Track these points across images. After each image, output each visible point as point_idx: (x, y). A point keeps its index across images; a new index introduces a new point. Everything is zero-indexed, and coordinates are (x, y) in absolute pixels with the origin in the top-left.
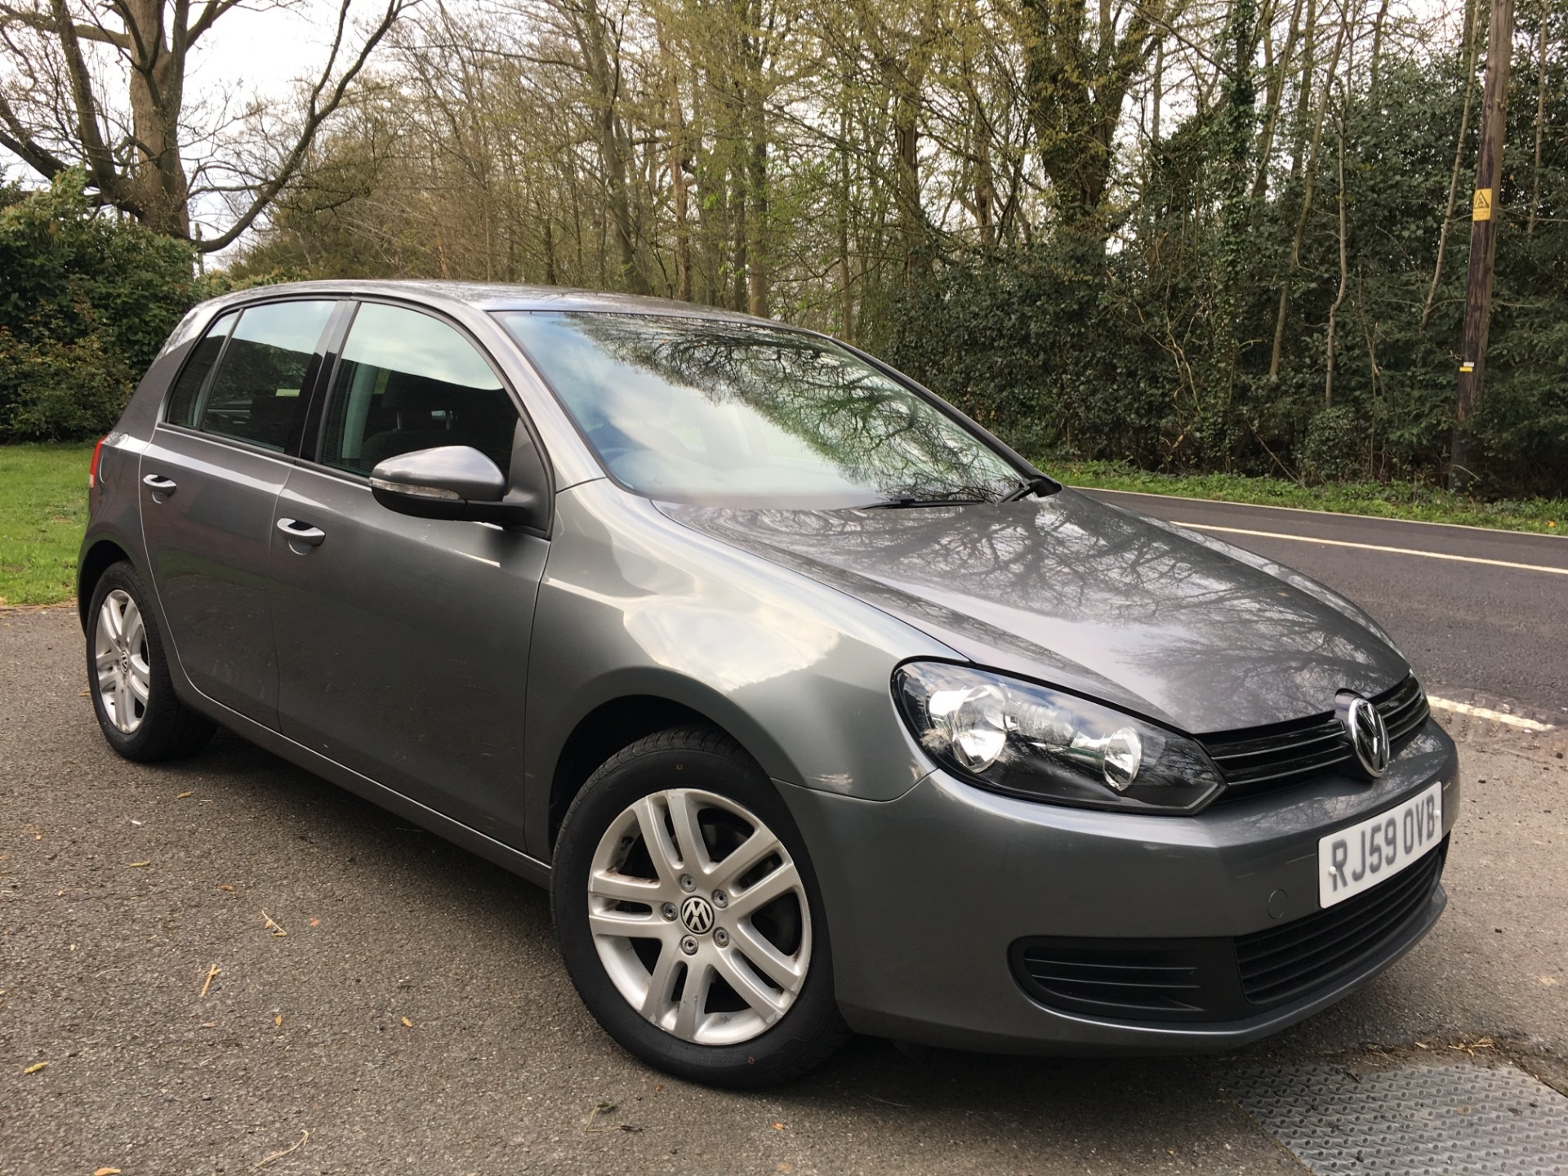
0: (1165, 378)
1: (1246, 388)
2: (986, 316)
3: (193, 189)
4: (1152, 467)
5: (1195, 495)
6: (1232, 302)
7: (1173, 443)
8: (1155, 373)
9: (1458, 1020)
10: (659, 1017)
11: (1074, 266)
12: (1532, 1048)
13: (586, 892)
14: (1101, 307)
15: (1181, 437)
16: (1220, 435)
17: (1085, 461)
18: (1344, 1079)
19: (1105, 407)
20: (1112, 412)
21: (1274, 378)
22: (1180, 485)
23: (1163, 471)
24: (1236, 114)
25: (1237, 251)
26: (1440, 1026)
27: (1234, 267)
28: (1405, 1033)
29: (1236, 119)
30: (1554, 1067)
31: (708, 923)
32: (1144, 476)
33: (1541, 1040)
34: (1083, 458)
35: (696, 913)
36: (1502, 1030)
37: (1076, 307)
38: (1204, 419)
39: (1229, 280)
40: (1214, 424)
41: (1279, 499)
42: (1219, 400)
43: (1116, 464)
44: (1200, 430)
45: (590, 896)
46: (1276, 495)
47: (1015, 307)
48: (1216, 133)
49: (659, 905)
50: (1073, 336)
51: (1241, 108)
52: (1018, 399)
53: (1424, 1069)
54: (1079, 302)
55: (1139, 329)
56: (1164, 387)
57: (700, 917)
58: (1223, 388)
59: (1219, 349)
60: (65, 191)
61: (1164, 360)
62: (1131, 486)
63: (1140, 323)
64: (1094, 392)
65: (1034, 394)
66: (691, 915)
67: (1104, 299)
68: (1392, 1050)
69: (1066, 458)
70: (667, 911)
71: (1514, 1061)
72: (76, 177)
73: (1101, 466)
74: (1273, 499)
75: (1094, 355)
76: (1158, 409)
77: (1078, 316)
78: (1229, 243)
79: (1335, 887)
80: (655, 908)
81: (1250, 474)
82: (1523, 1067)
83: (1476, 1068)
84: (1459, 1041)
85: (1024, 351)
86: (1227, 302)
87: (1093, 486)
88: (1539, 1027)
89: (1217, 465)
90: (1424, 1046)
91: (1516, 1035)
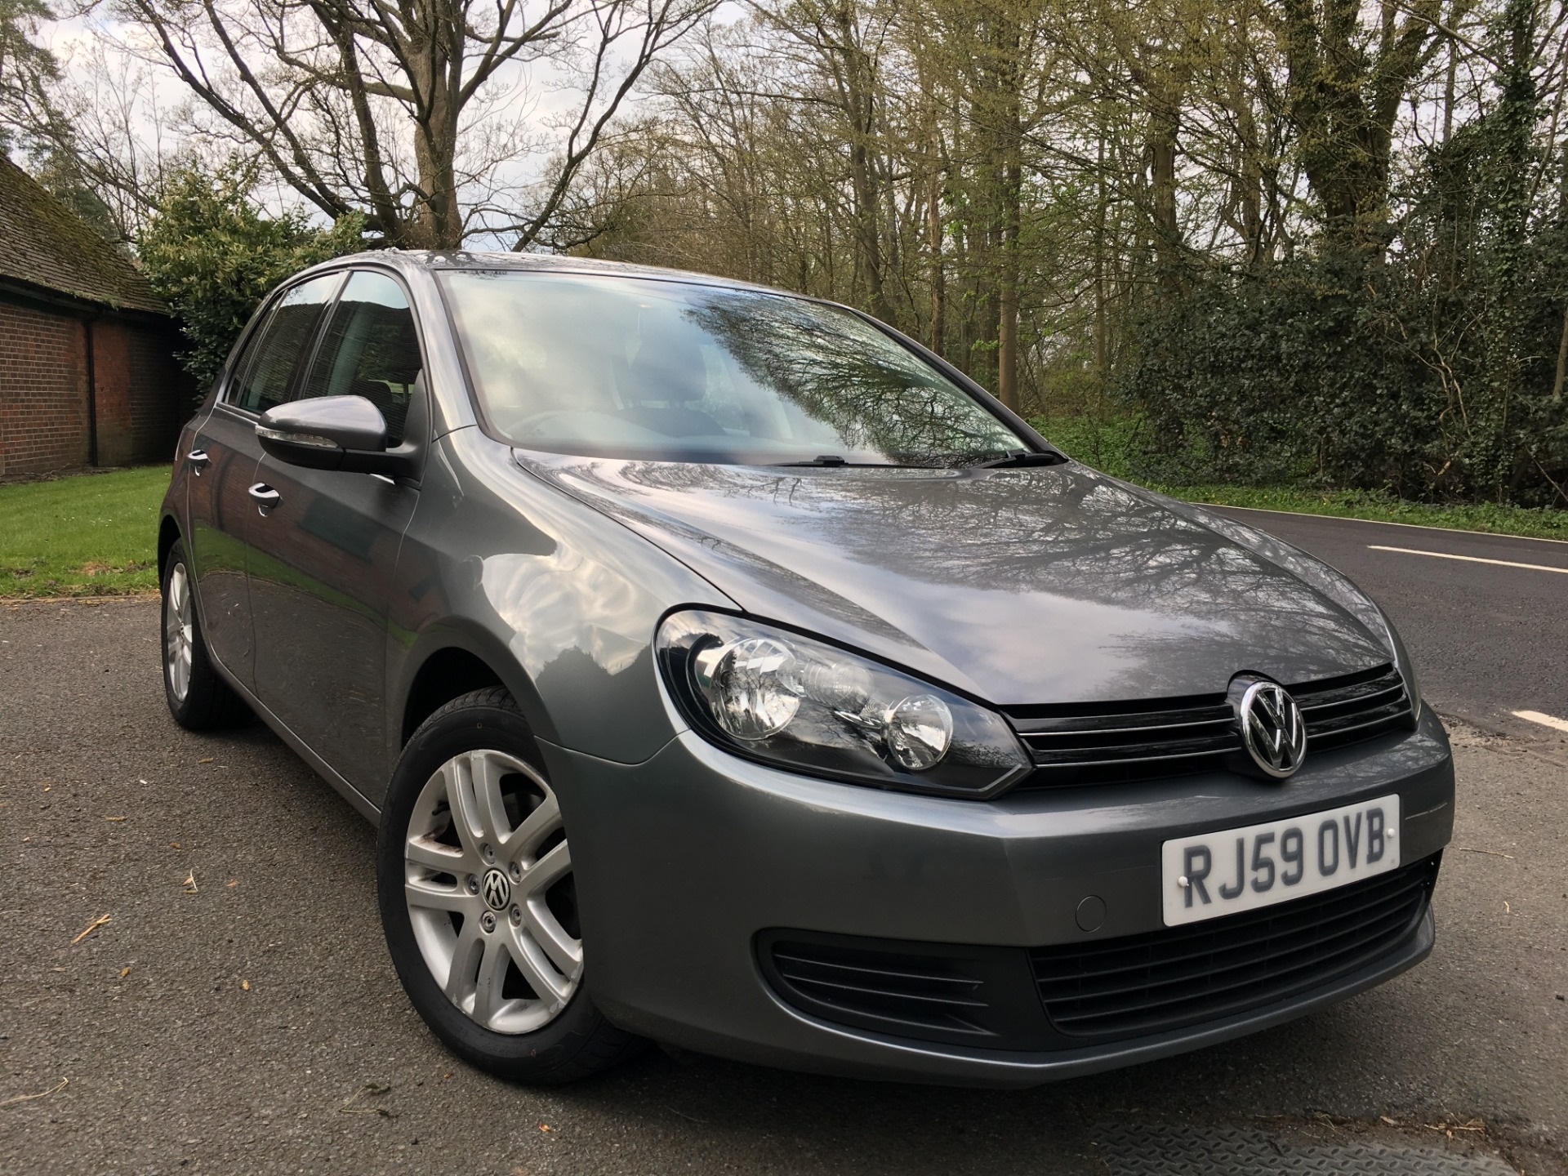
0: (1432, 399)
1: (1525, 409)
2: (1234, 336)
3: (466, 231)
4: (1413, 497)
5: (1457, 526)
6: (1507, 314)
7: (1438, 470)
8: (1420, 394)
9: (1447, 1096)
10: (461, 999)
11: (1330, 280)
12: (1530, 1137)
13: (403, 859)
14: (1359, 324)
15: (1448, 464)
16: (1493, 461)
17: (1340, 490)
18: (1265, 1148)
19: (1362, 430)
20: (1370, 436)
21: (1557, 398)
22: (1443, 516)
23: (1426, 500)
24: (1512, 110)
25: (1514, 259)
26: (1420, 1100)
27: (1510, 277)
28: (1370, 1103)
29: (1512, 115)
30: (1549, 1163)
31: (504, 899)
32: (1403, 505)
33: (1545, 1128)
34: (1337, 485)
35: (494, 887)
36: (1500, 1113)
37: (1331, 324)
38: (1475, 444)
39: (1504, 290)
40: (1486, 449)
41: (1554, 531)
42: (1491, 422)
43: (1372, 493)
44: (1470, 456)
45: (407, 863)
46: (1552, 527)
47: (1266, 325)
48: (1489, 132)
49: (464, 876)
50: (1329, 356)
51: (1518, 104)
52: (1267, 423)
53: (1377, 1147)
54: (1335, 320)
55: (1402, 347)
56: (1430, 409)
57: (497, 891)
58: (1497, 410)
59: (1492, 367)
60: (344, 232)
61: (1432, 380)
62: (1387, 515)
63: (1402, 341)
64: (1351, 415)
65: (1285, 418)
66: (490, 889)
67: (1362, 314)
68: (1343, 1122)
69: (1317, 487)
70: (472, 882)
71: (1502, 1151)
72: (355, 219)
73: (1355, 495)
74: (1547, 531)
75: (1352, 376)
76: (1422, 434)
77: (1332, 335)
78: (1504, 250)
79: (1189, 903)
80: (460, 878)
81: (1526, 505)
82: (1510, 1159)
83: (1447, 1154)
84: (1441, 1119)
85: (1275, 373)
86: (1502, 315)
87: (1343, 516)
88: (1549, 1113)
89: (1489, 494)
90: (1391, 1121)
91: (1517, 1120)
